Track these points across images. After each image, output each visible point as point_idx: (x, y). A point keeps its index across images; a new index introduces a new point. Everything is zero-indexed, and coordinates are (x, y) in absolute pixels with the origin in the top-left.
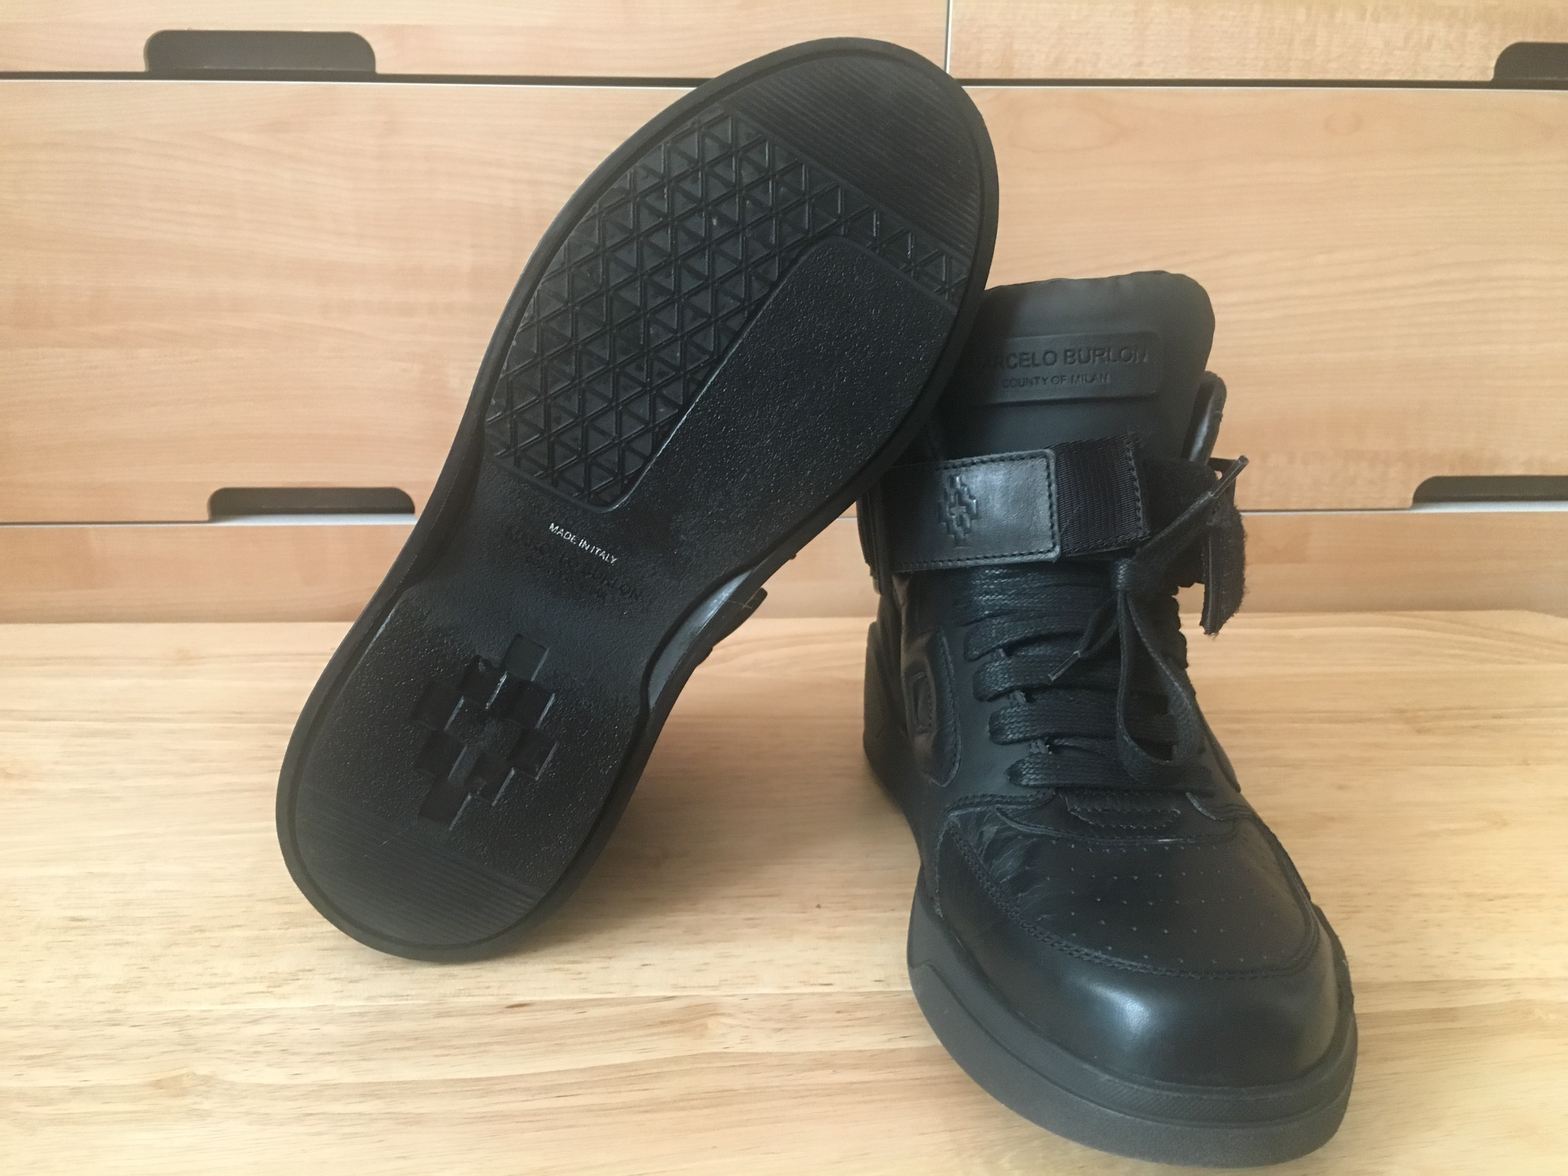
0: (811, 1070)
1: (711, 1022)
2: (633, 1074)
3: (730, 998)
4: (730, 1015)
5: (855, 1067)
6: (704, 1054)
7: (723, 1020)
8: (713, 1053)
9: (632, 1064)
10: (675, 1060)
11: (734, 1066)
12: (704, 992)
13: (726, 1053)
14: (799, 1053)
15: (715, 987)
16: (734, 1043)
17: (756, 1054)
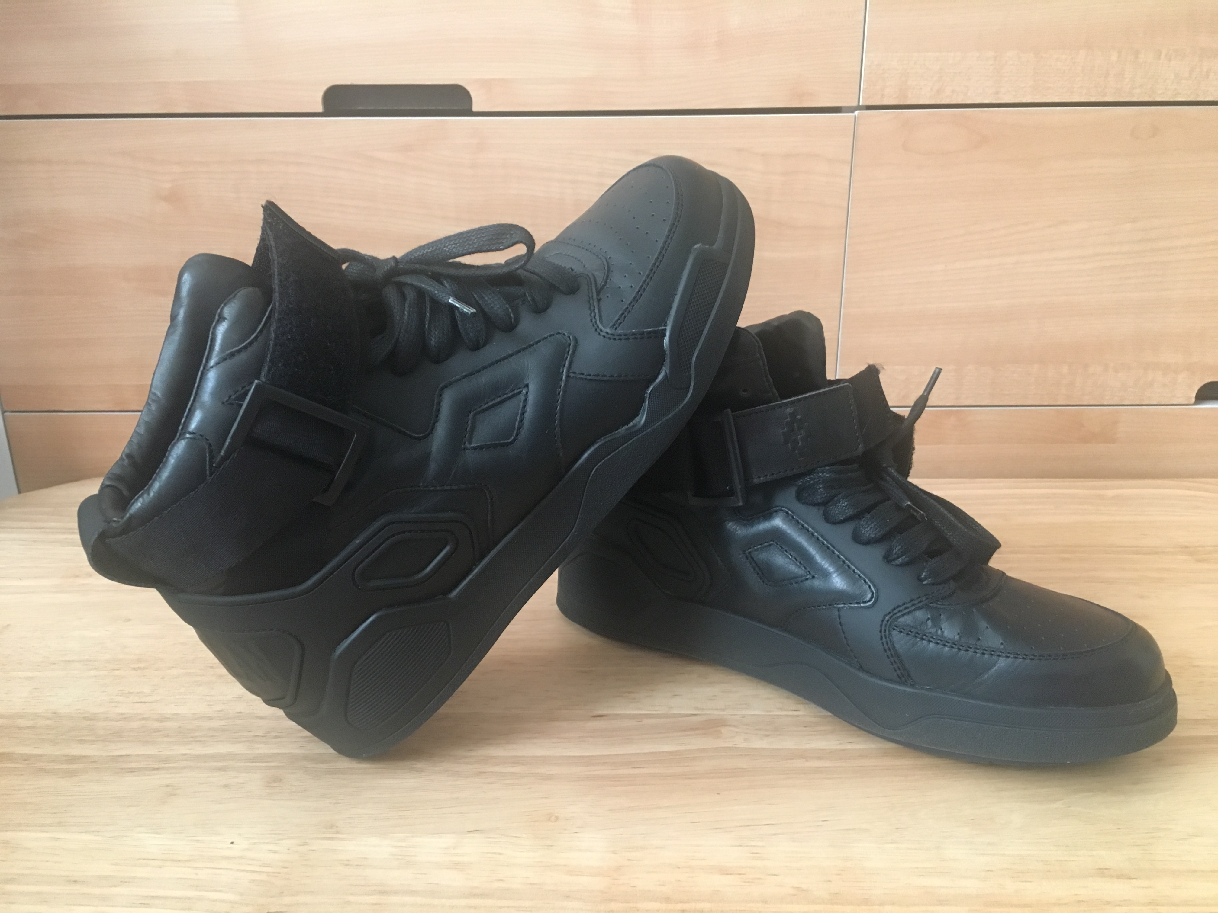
0: (792, 759)
1: (724, 730)
2: (677, 757)
3: (733, 716)
4: (734, 726)
5: (819, 758)
6: (722, 747)
7: (731, 728)
8: (727, 747)
9: (676, 751)
10: (703, 750)
11: (741, 755)
12: (716, 712)
13: (735, 747)
14: (782, 749)
15: (723, 710)
16: (739, 742)
17: (754, 749)
